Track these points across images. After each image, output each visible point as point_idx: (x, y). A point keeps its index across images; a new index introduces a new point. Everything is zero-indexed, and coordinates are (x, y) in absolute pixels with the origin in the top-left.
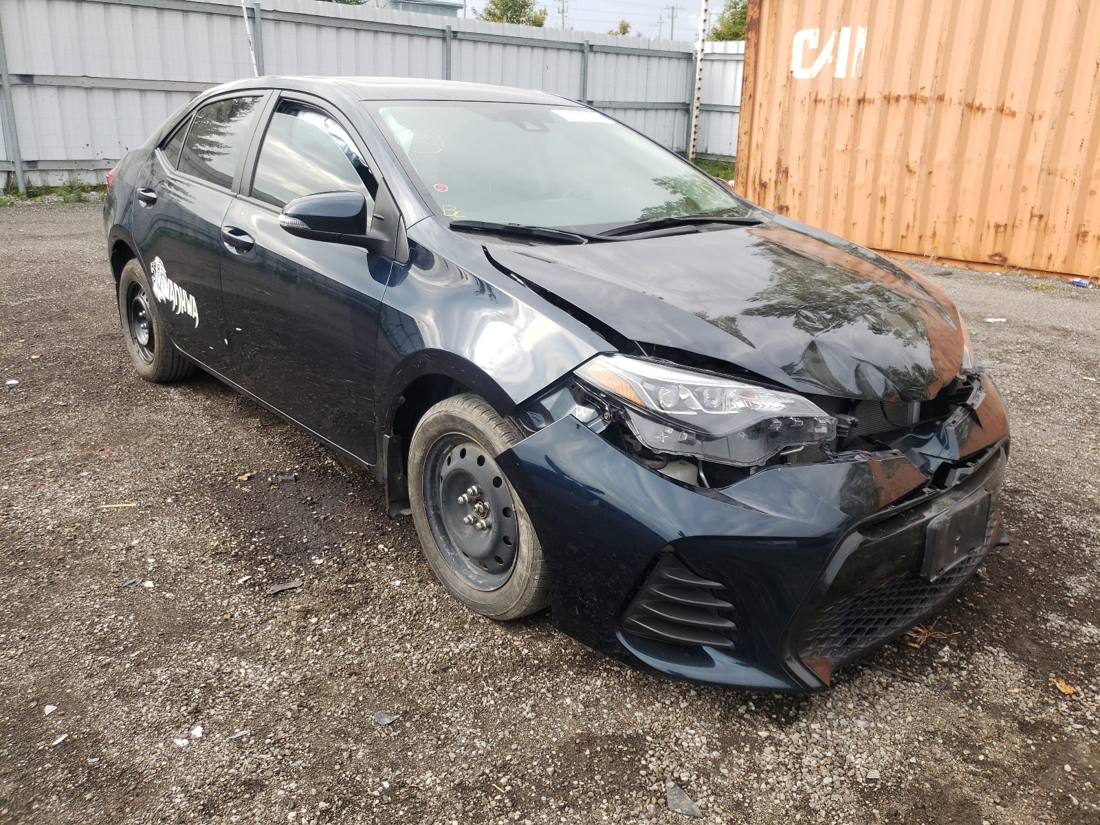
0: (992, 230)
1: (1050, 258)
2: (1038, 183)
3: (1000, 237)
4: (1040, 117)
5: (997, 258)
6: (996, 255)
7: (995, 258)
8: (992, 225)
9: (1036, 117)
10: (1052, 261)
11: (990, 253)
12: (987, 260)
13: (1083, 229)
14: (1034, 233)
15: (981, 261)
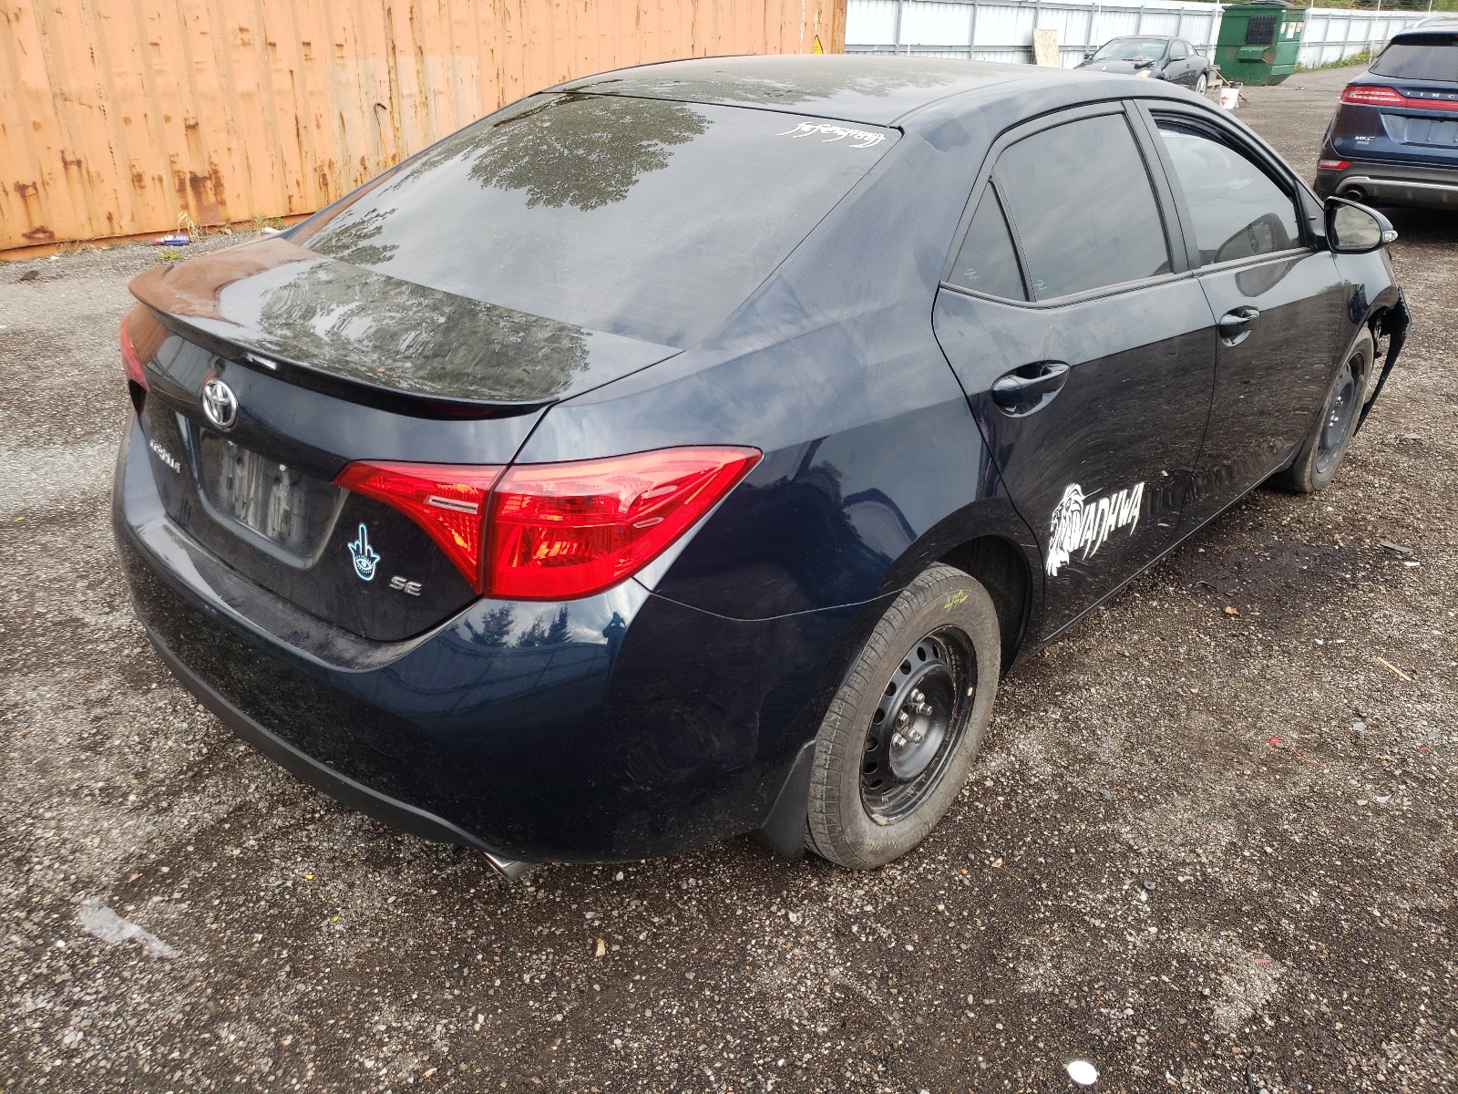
0: (15, 197)
1: (110, 218)
2: (56, 114)
3: (33, 203)
4: (17, 16)
5: (41, 235)
6: (38, 231)
7: (37, 236)
8: (10, 189)
9: (12, 17)
10: (115, 220)
11: (26, 230)
12: (24, 242)
13: (135, 172)
14: (78, 188)
15: (16, 246)
